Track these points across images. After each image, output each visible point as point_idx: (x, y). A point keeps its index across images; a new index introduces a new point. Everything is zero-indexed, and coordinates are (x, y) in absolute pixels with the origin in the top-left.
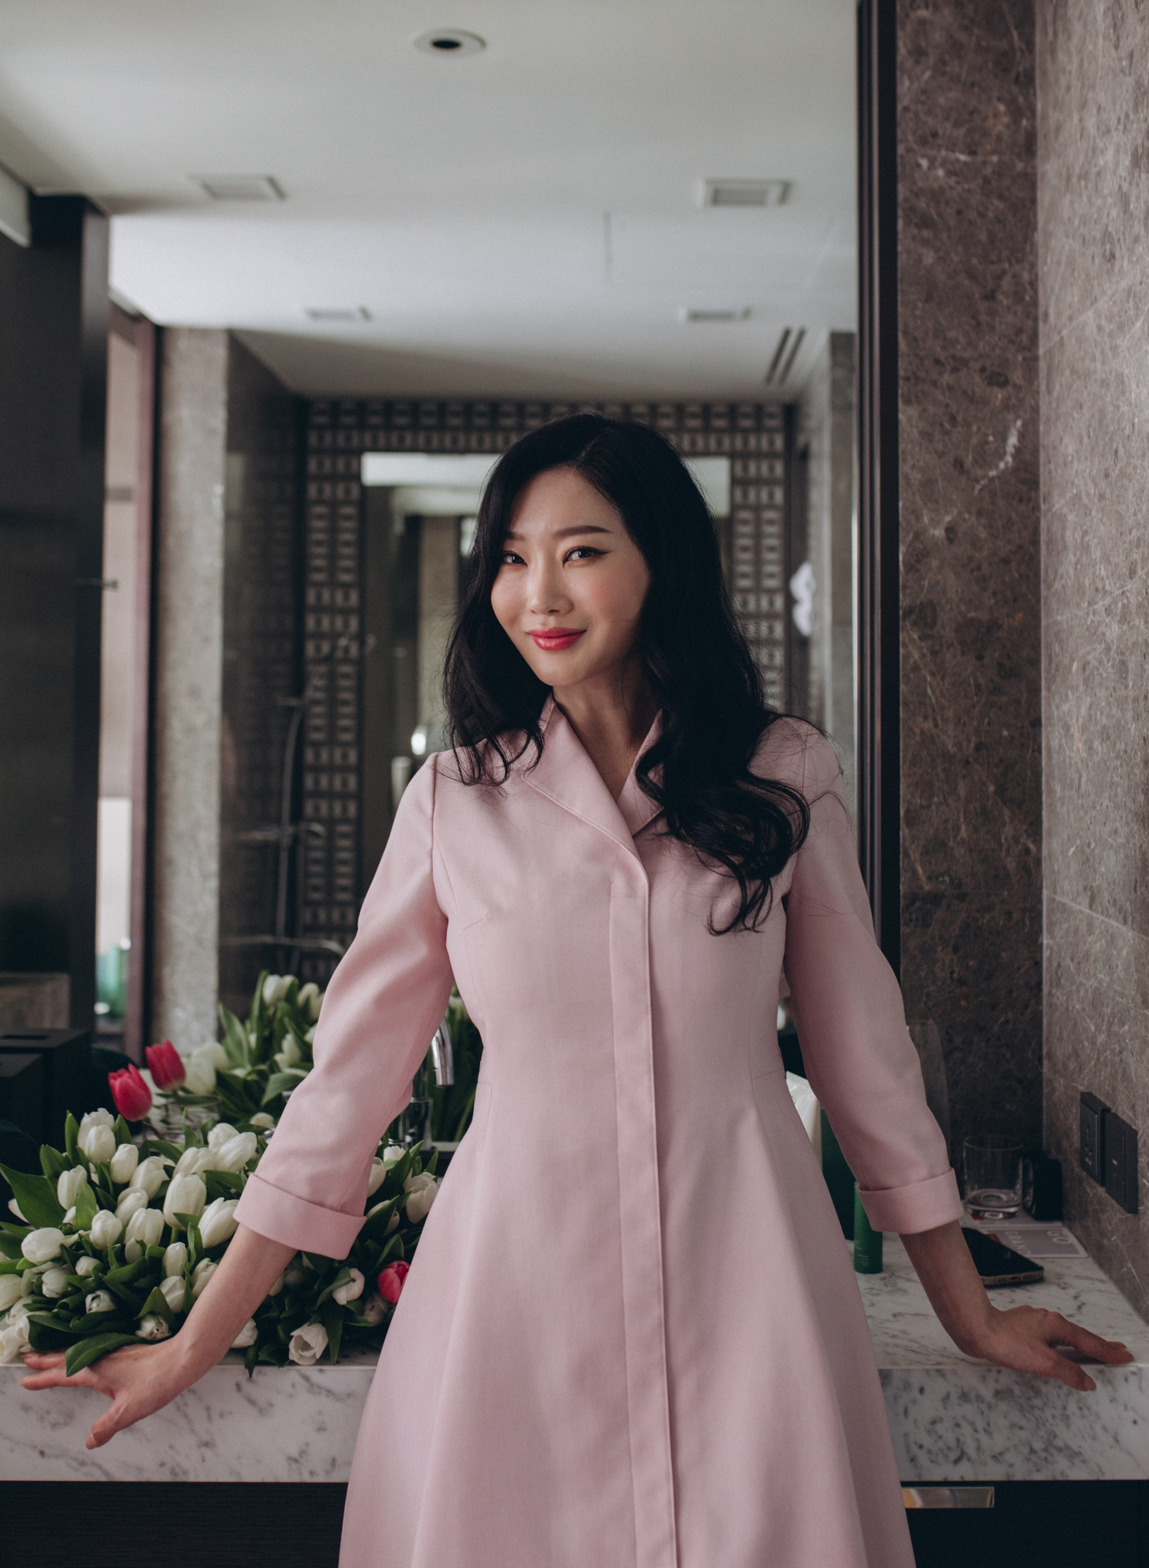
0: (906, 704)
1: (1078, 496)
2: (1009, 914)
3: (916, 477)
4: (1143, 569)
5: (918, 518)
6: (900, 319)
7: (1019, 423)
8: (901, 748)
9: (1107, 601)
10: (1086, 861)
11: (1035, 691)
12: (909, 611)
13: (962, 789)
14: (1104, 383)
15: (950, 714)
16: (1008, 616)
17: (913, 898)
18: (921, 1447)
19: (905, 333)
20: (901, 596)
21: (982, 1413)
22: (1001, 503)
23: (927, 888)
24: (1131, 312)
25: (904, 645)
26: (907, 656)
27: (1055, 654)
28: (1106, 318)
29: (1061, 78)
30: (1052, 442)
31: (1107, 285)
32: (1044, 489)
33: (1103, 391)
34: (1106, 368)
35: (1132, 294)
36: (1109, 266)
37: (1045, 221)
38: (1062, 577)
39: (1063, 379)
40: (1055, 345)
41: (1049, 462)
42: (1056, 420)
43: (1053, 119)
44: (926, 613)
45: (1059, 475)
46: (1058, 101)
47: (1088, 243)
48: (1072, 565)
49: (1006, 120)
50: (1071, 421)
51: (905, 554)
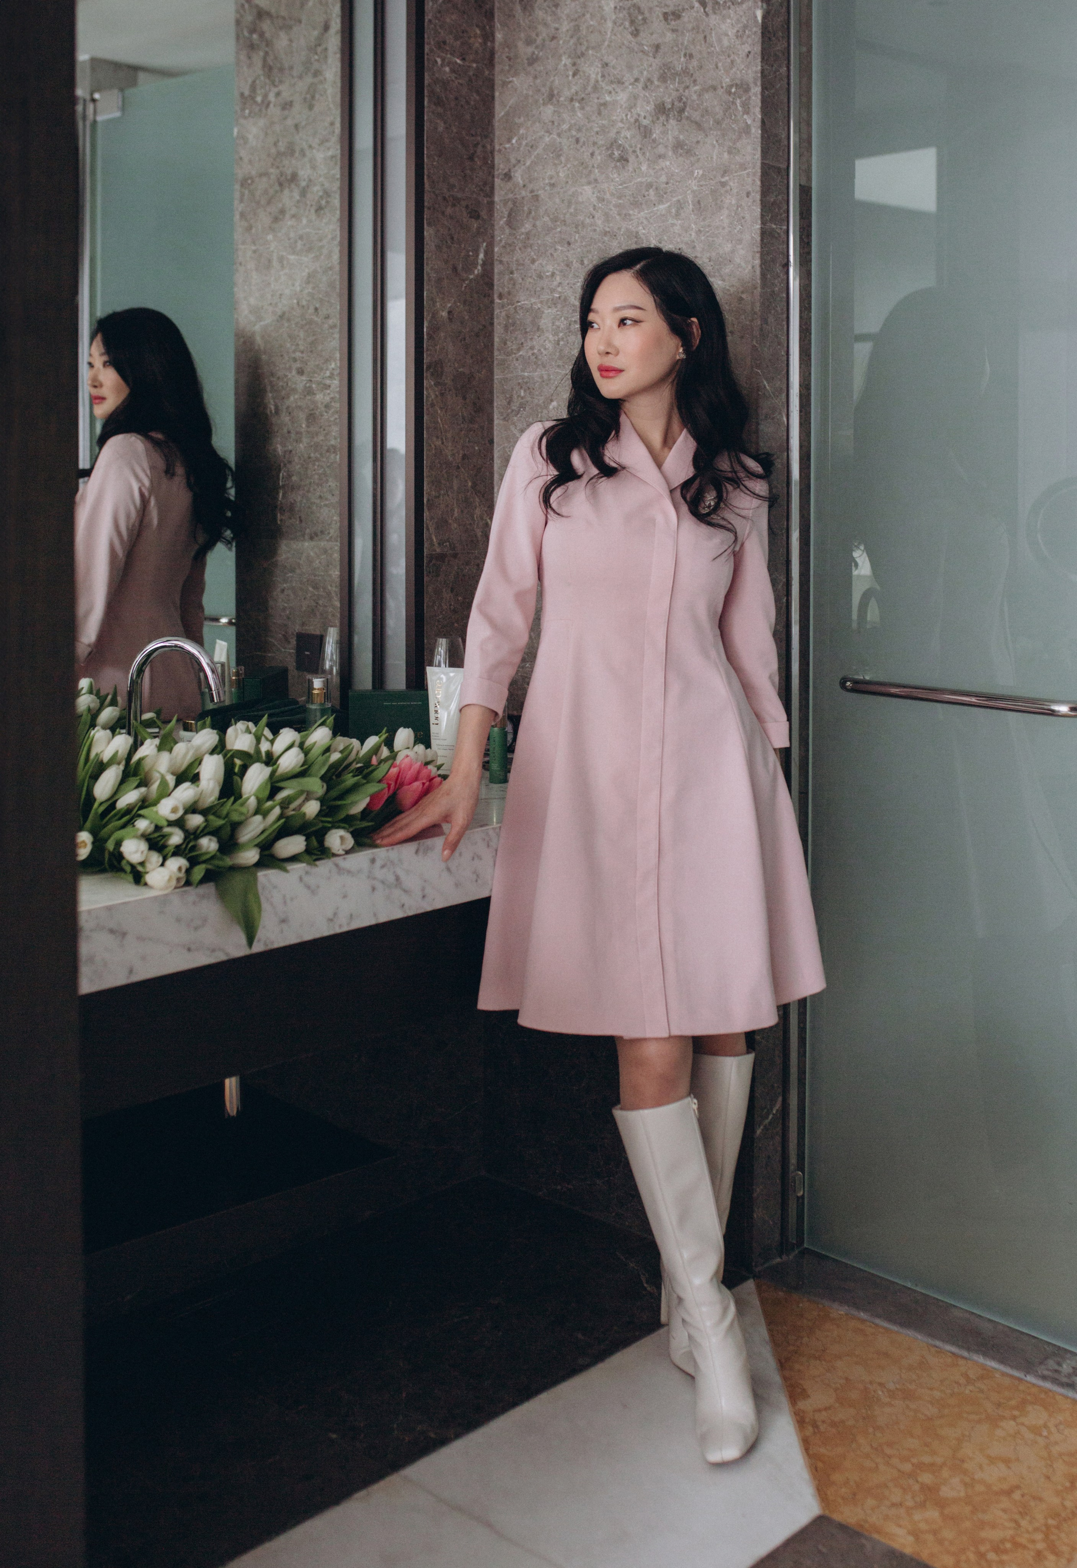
0: (428, 428)
3: (433, 275)
7: (485, 244)
8: (425, 457)
12: (430, 366)
13: (456, 484)
15: (449, 435)
16: (478, 372)
17: (431, 557)
19: (429, 177)
20: (425, 355)
22: (475, 296)
23: (438, 550)
24: (653, 198)
25: (427, 389)
26: (428, 396)
27: (519, 396)
28: (612, 195)
29: (540, 28)
30: (517, 261)
31: (615, 176)
32: (501, 290)
33: (606, 239)
34: (611, 225)
35: (654, 187)
36: (618, 164)
37: (507, 114)
38: (532, 348)
39: (538, 223)
40: (523, 198)
41: (512, 273)
42: (525, 247)
43: (525, 51)
44: (438, 368)
45: (530, 283)
46: (535, 40)
47: (584, 143)
48: (550, 341)
49: (480, 40)
50: (551, 251)
51: (427, 328)
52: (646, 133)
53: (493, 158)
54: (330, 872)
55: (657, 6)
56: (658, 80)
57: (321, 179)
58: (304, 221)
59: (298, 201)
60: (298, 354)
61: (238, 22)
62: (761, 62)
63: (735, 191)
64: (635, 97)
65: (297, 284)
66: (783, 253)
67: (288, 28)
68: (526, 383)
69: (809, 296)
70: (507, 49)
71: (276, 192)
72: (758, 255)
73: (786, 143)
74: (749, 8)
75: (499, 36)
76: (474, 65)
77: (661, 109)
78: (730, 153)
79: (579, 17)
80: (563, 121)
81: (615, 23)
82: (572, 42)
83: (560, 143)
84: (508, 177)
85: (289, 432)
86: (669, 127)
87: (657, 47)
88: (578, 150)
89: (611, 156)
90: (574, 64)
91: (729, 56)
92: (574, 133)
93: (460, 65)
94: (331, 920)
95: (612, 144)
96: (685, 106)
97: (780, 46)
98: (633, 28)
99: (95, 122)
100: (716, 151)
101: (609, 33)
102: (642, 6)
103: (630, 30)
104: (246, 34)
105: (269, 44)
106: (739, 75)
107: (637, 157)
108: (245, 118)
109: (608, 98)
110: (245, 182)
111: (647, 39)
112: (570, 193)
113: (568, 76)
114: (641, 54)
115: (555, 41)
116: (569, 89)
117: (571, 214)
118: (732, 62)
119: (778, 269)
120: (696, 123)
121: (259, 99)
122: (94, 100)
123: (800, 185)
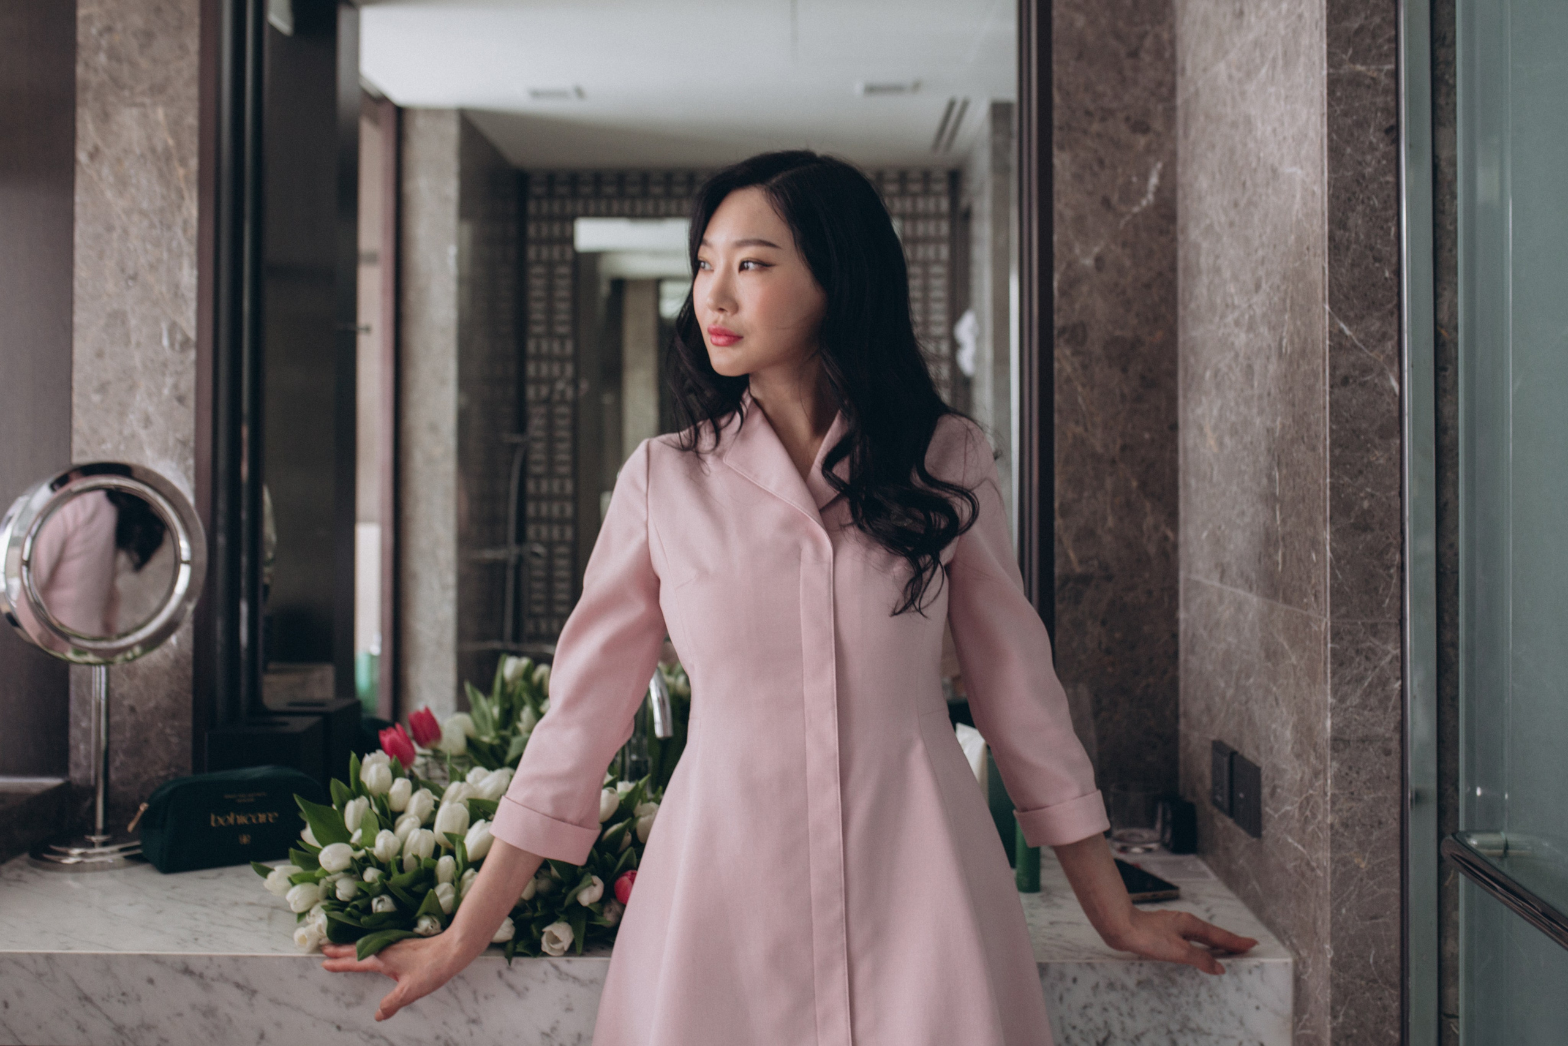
0: (1060, 411)
1: (1210, 227)
2: (1150, 593)
3: (1069, 213)
4: (1267, 282)
5: (1071, 249)
6: (1055, 76)
7: (1159, 166)
8: (1056, 449)
9: (1236, 314)
10: (1217, 542)
11: (1173, 400)
12: (1063, 330)
13: (1109, 483)
14: (1234, 125)
15: (1098, 419)
16: (1150, 334)
17: (1066, 579)
18: (1074, 1028)
20: (1056, 317)
21: (1127, 1000)
22: (1144, 235)
23: (1078, 569)
24: (1258, 61)
25: (1059, 360)
26: (1061, 370)
27: (1191, 365)
28: (1236, 67)
30: (1189, 180)
31: (1237, 39)
33: (1233, 132)
34: (1235, 111)
35: (1259, 44)
36: (1238, 21)
38: (1197, 297)
39: (1198, 124)
40: (1191, 95)
41: (1186, 198)
42: (1192, 161)
44: (1077, 334)
45: (1195, 208)
50: (1205, 161)
51: (1059, 283)
63: (1308, 24)
66: (1383, 110)
84: (1183, 70)
88: (1217, 11)
89: (1233, 9)
112: (1214, 76)
117: (1214, 105)
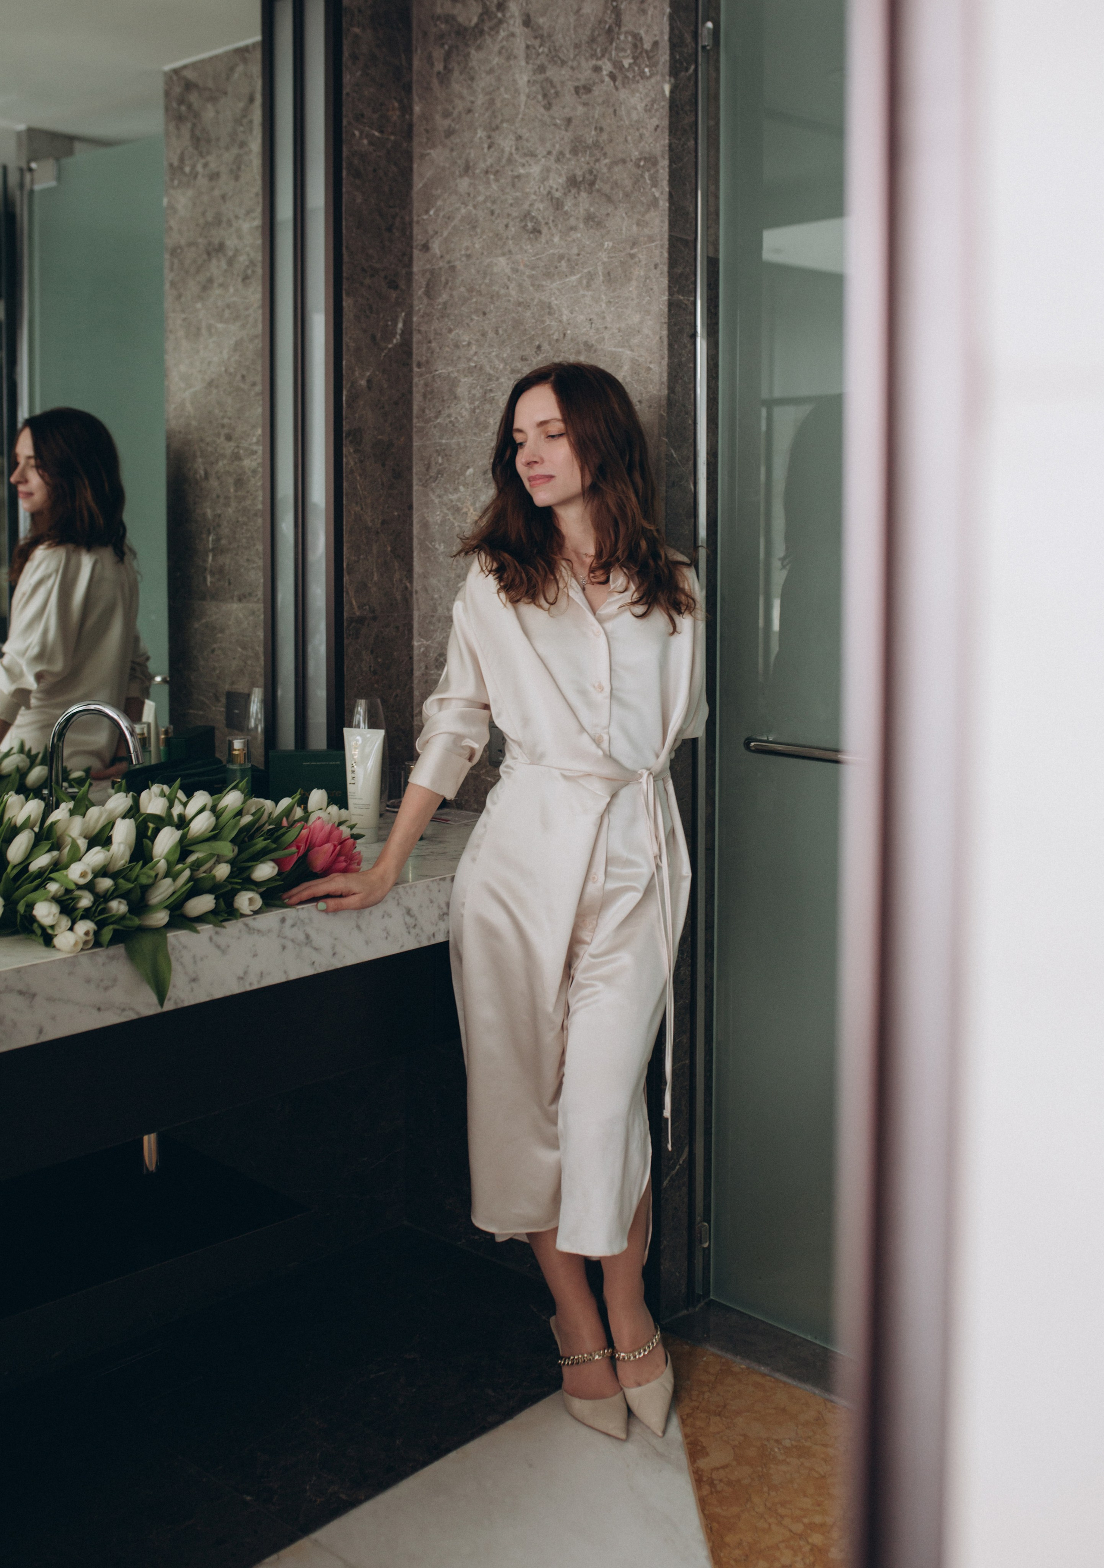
0: (347, 495)
2: (397, 628)
3: (352, 345)
5: (353, 371)
6: (344, 237)
7: (403, 314)
8: (344, 523)
12: (349, 434)
13: (375, 550)
14: (522, 304)
15: (369, 501)
16: (397, 439)
17: (351, 620)
19: (347, 248)
20: (344, 423)
22: (394, 365)
23: (358, 614)
24: (564, 270)
25: (346, 456)
26: (347, 463)
27: (436, 463)
28: (526, 266)
29: (457, 101)
30: (435, 330)
31: (529, 247)
32: (419, 359)
33: (520, 309)
34: (525, 296)
35: (566, 259)
36: (531, 236)
37: (425, 185)
38: (449, 416)
39: (454, 293)
40: (440, 269)
41: (430, 342)
42: (442, 317)
43: (442, 123)
44: (357, 435)
45: (447, 352)
46: (451, 114)
47: (499, 215)
48: (466, 409)
49: (398, 113)
50: (467, 321)
51: (346, 396)
52: (558, 205)
53: (412, 229)
54: (240, 931)
55: (568, 80)
56: (570, 153)
57: (248, 249)
58: (232, 290)
59: (226, 271)
60: (226, 421)
61: (167, 94)
62: (670, 135)
63: (643, 263)
64: (548, 170)
65: (225, 352)
66: (690, 324)
67: (213, 99)
68: (444, 450)
69: (716, 366)
70: (424, 122)
71: (204, 261)
72: (665, 326)
73: (693, 215)
74: (657, 83)
75: (417, 109)
76: (392, 138)
77: (573, 182)
78: (638, 224)
79: (494, 91)
80: (479, 193)
81: (528, 97)
82: (487, 115)
83: (476, 215)
84: (426, 248)
85: (218, 497)
86: (580, 199)
87: (569, 121)
88: (493, 222)
89: (524, 227)
90: (489, 137)
91: (638, 130)
92: (489, 204)
93: (378, 138)
94: (241, 978)
95: (525, 216)
96: (595, 179)
97: (688, 120)
98: (546, 102)
99: (32, 192)
100: (625, 223)
101: (523, 107)
102: (555, 80)
103: (543, 103)
104: (175, 105)
105: (197, 115)
106: (647, 148)
107: (550, 228)
108: (173, 188)
109: (522, 171)
110: (175, 251)
111: (558, 113)
112: (485, 264)
113: (483, 149)
114: (553, 127)
115: (470, 115)
116: (485, 161)
117: (486, 284)
118: (641, 136)
119: (686, 340)
120: (606, 195)
121: (187, 169)
122: (30, 170)
123: (708, 257)
